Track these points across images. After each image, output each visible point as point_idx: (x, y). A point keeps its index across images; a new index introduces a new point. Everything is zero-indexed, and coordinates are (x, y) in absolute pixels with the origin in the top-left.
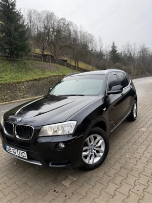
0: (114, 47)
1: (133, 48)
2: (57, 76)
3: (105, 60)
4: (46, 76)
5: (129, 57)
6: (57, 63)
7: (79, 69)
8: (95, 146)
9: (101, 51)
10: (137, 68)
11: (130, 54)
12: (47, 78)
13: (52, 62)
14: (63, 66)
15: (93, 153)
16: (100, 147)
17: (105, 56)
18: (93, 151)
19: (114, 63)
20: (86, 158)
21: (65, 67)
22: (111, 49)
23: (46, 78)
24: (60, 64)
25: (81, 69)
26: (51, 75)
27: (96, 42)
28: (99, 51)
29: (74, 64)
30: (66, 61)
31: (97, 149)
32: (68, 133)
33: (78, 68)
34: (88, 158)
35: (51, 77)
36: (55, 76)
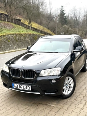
0: (62, 11)
1: (78, 12)
2: (14, 34)
3: (54, 21)
4: (4, 34)
5: (74, 19)
6: (12, 22)
7: (33, 29)
8: (68, 84)
9: (50, 13)
10: (81, 31)
11: (76, 17)
12: (5, 36)
13: (8, 21)
14: (18, 26)
15: (67, 88)
16: (70, 85)
17: (54, 17)
18: (67, 87)
19: (63, 24)
20: (63, 91)
21: (20, 26)
22: (59, 12)
23: (3, 36)
24: (15, 23)
25: (34, 28)
26: (8, 33)
27: (46, 4)
28: (49, 13)
29: (28, 24)
30: (20, 20)
31: (69, 86)
32: (56, 75)
33: (32, 27)
34: (64, 91)
35: (9, 35)
36: (12, 34)
